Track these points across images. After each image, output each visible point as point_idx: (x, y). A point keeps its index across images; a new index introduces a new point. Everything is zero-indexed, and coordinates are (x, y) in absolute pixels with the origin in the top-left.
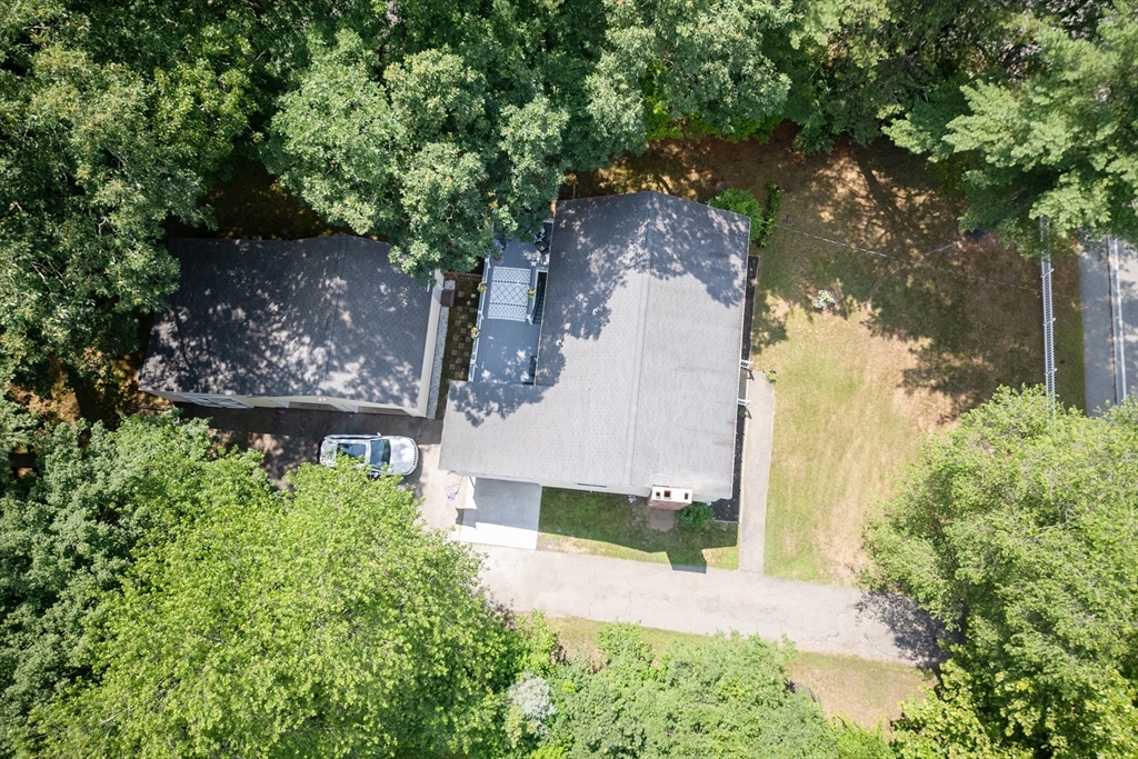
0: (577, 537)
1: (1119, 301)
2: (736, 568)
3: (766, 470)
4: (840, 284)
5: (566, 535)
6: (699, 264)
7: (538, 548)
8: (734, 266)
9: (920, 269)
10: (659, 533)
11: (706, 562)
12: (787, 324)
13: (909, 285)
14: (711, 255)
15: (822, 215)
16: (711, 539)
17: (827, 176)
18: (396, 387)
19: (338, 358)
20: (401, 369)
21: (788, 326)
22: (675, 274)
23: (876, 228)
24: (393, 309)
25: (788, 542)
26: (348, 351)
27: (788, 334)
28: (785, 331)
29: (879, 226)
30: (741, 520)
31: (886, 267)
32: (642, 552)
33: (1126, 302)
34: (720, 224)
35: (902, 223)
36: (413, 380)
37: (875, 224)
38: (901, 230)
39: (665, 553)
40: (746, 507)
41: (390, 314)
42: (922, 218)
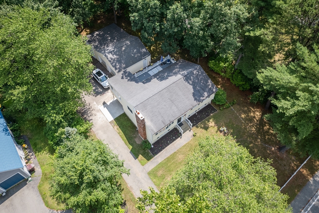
0: (119, 127)
1: (314, 203)
2: (143, 166)
3: (172, 152)
4: (232, 131)
5: (118, 125)
6: (196, 87)
7: (110, 122)
8: (204, 95)
9: (256, 145)
10: (135, 142)
11: (138, 157)
12: (210, 128)
13: (250, 146)
14: (201, 88)
15: (242, 115)
16: (144, 154)
17: (251, 109)
18: (118, 67)
19: (114, 53)
20: (123, 65)
21: (210, 129)
22: (188, 83)
23: (253, 128)
24: (133, 55)
25: (160, 172)
26: (117, 53)
27: (208, 130)
28: (208, 129)
29: (255, 128)
30: (155, 157)
31: (248, 137)
32: (128, 142)
33: (316, 205)
34: (209, 85)
35: (261, 132)
36: (123, 69)
37: (254, 127)
38: (260, 133)
39: (132, 147)
40: (159, 155)
41: (131, 55)
42: (268, 135)
